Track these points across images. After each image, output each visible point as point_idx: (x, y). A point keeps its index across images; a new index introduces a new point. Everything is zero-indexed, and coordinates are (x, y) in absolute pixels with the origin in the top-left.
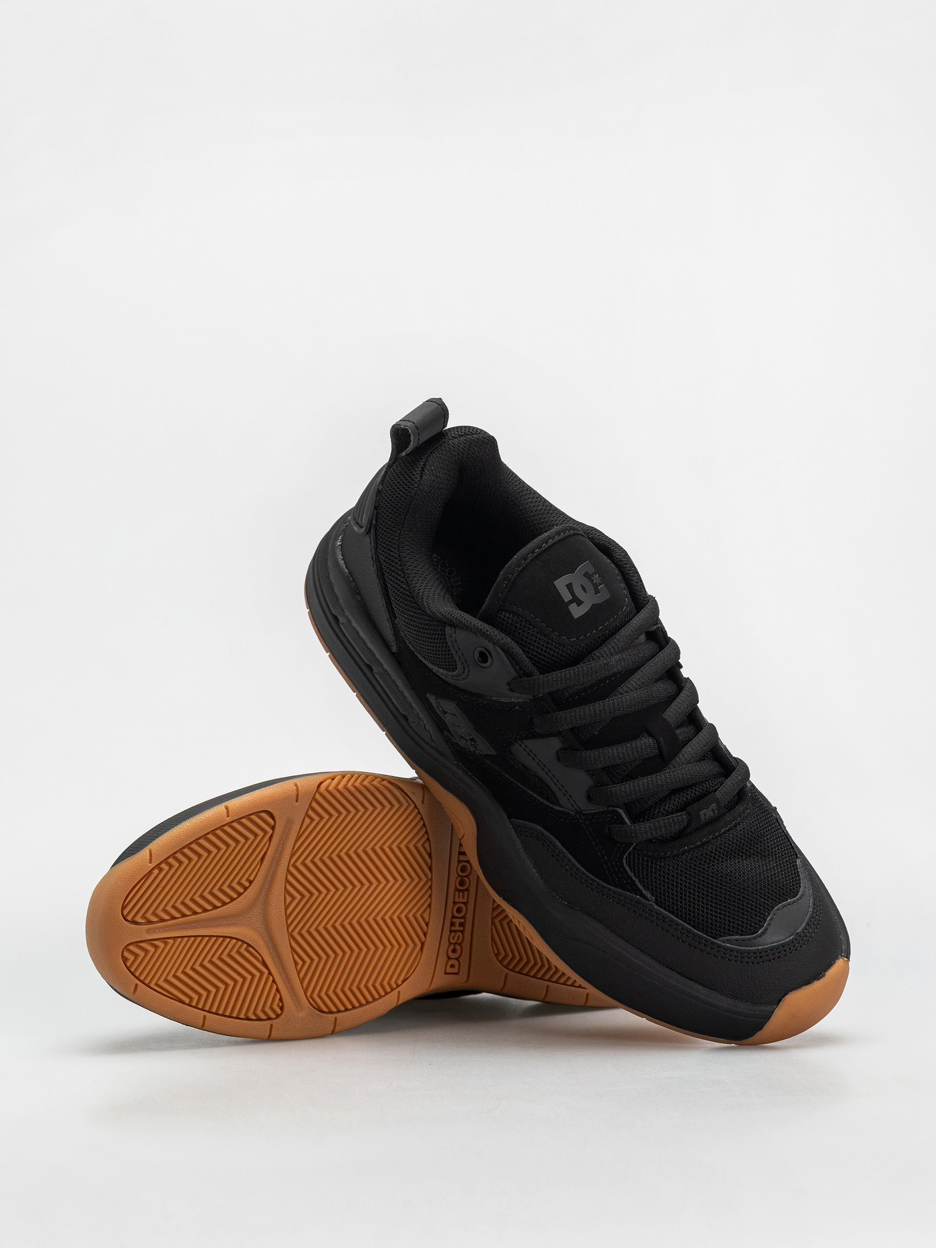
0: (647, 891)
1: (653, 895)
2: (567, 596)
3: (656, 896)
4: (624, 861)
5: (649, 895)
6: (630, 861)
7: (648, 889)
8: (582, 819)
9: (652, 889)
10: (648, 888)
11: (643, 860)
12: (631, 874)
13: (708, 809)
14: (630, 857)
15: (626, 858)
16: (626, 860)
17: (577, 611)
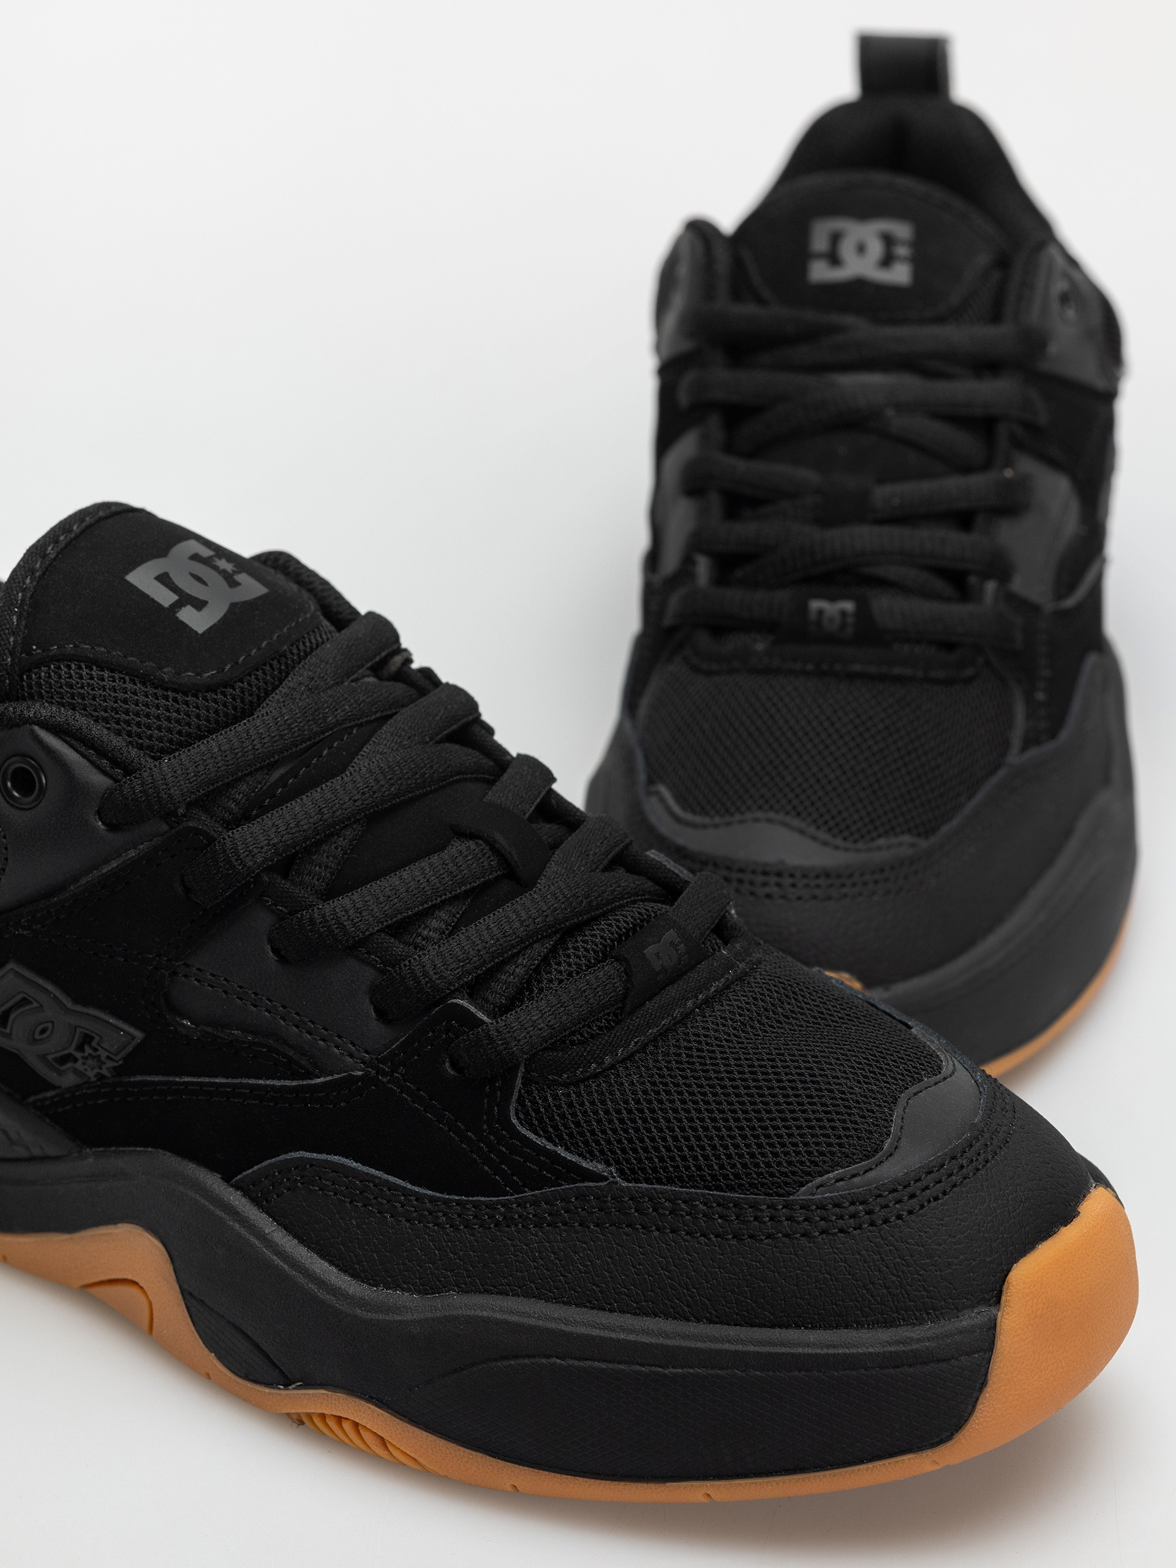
0: (592, 1161)
1: (608, 1164)
2: (165, 597)
3: (618, 1162)
4: (515, 1121)
5: (599, 1167)
6: (527, 1114)
7: (593, 1157)
8: (385, 1074)
9: (602, 1152)
10: (591, 1153)
11: (556, 1097)
12: (541, 1142)
13: (659, 942)
14: (523, 1105)
15: (517, 1114)
16: (518, 1118)
17: (198, 621)
